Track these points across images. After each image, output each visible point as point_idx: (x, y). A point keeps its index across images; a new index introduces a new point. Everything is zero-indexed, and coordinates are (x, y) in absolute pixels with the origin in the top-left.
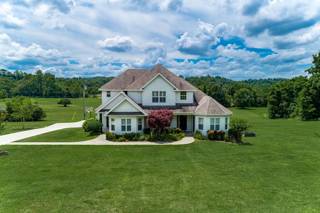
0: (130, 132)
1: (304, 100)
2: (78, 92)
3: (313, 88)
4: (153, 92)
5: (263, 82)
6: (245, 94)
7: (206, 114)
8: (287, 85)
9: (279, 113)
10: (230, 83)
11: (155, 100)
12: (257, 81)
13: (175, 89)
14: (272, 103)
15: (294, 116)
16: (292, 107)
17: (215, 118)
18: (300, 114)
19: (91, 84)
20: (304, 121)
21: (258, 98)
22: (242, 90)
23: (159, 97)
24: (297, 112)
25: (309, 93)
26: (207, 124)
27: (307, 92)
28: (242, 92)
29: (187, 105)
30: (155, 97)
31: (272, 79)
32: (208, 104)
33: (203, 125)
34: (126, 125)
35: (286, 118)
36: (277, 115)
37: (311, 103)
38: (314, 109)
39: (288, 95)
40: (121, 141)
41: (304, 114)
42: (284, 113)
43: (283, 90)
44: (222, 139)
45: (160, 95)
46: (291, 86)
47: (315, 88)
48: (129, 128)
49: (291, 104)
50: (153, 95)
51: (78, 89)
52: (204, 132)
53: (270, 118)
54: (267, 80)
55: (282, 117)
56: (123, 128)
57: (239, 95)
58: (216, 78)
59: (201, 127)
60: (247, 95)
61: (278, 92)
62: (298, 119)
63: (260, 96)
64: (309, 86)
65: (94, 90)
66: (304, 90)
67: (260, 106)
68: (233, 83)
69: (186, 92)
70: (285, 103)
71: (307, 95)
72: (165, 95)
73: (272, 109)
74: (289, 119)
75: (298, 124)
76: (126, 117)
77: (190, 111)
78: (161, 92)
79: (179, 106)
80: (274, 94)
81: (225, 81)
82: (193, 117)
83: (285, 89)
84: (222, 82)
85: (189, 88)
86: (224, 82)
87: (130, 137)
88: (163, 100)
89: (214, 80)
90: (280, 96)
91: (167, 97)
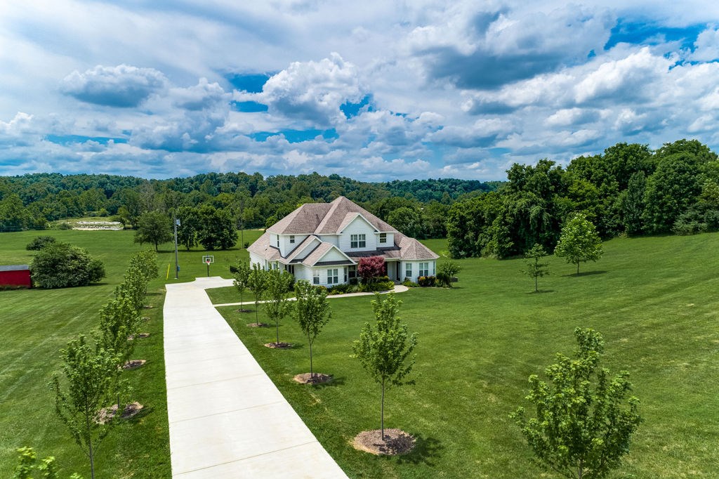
0: (337, 284)
1: (500, 231)
2: (19, 217)
3: (510, 216)
4: (352, 236)
5: (420, 187)
6: (407, 218)
7: (415, 259)
8: (475, 207)
9: (465, 250)
10: (359, 189)
11: (354, 245)
12: (408, 183)
13: (376, 231)
14: (454, 234)
15: (487, 254)
16: (482, 240)
17: (424, 262)
18: (495, 250)
19: (36, 195)
20: (501, 260)
21: (425, 224)
22: (401, 210)
23: (358, 241)
24: (491, 247)
25: (505, 222)
26: (416, 270)
27: (503, 220)
28: (400, 214)
29: (389, 249)
30: (354, 241)
31: (435, 181)
32: (415, 248)
33: (411, 271)
34: (333, 276)
35: (475, 256)
36: (462, 253)
37: (508, 235)
38: (512, 243)
39: (475, 223)
40: (335, 294)
41: (501, 251)
42: (471, 249)
43: (468, 214)
44: (433, 285)
45: (360, 239)
46: (479, 208)
47: (512, 215)
48: (336, 279)
49: (481, 235)
50: (352, 239)
51: (16, 208)
52: (414, 279)
53: (452, 258)
54: (427, 183)
55: (468, 256)
56: (330, 280)
57: (395, 219)
58: (331, 178)
59: (409, 273)
60: (410, 219)
61: (462, 217)
62: (493, 257)
63: (428, 220)
64: (505, 213)
65: (50, 209)
66: (499, 217)
67: (429, 237)
68: (365, 188)
69: (385, 234)
70: (471, 234)
71: (503, 225)
72: (364, 239)
73: (454, 244)
74: (481, 258)
75: (496, 265)
76: (332, 267)
77: (395, 255)
78: (360, 235)
79: (381, 251)
80: (456, 221)
81: (350, 186)
82: (398, 263)
83: (472, 212)
84: (343, 187)
85: (388, 229)
86: (348, 188)
87: (342, 289)
88: (363, 244)
89: (327, 184)
90: (465, 223)
91: (367, 241)
